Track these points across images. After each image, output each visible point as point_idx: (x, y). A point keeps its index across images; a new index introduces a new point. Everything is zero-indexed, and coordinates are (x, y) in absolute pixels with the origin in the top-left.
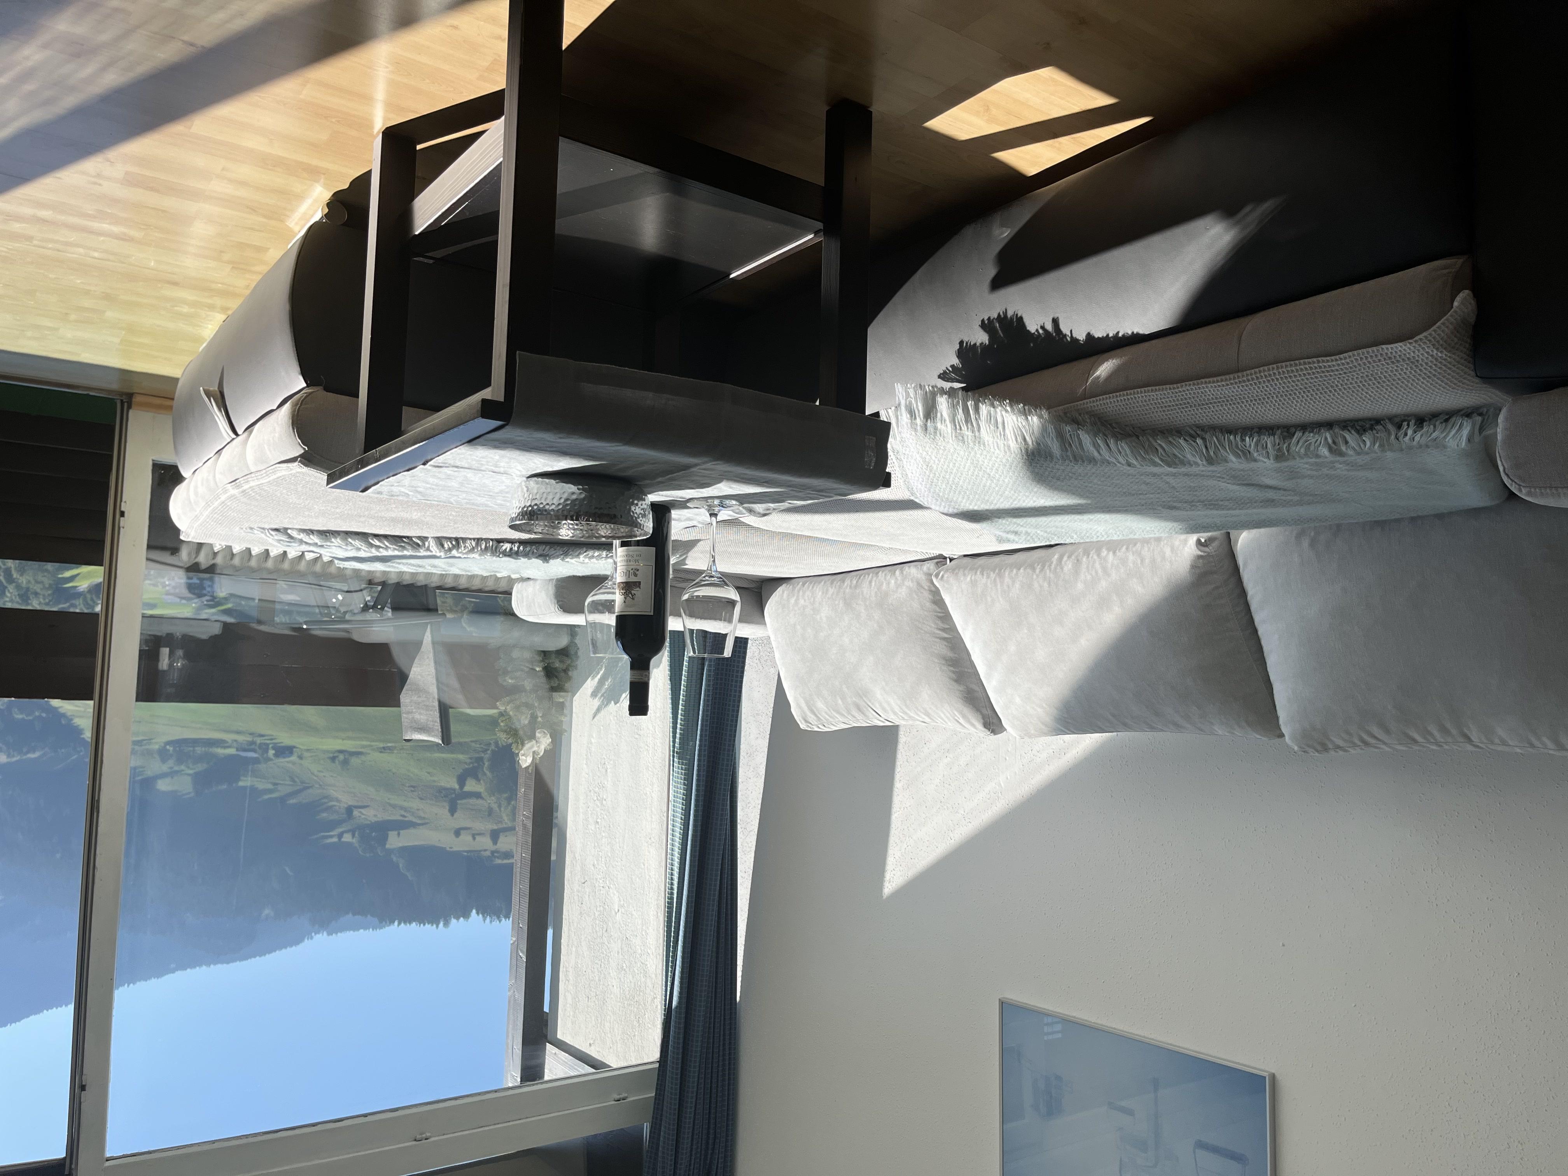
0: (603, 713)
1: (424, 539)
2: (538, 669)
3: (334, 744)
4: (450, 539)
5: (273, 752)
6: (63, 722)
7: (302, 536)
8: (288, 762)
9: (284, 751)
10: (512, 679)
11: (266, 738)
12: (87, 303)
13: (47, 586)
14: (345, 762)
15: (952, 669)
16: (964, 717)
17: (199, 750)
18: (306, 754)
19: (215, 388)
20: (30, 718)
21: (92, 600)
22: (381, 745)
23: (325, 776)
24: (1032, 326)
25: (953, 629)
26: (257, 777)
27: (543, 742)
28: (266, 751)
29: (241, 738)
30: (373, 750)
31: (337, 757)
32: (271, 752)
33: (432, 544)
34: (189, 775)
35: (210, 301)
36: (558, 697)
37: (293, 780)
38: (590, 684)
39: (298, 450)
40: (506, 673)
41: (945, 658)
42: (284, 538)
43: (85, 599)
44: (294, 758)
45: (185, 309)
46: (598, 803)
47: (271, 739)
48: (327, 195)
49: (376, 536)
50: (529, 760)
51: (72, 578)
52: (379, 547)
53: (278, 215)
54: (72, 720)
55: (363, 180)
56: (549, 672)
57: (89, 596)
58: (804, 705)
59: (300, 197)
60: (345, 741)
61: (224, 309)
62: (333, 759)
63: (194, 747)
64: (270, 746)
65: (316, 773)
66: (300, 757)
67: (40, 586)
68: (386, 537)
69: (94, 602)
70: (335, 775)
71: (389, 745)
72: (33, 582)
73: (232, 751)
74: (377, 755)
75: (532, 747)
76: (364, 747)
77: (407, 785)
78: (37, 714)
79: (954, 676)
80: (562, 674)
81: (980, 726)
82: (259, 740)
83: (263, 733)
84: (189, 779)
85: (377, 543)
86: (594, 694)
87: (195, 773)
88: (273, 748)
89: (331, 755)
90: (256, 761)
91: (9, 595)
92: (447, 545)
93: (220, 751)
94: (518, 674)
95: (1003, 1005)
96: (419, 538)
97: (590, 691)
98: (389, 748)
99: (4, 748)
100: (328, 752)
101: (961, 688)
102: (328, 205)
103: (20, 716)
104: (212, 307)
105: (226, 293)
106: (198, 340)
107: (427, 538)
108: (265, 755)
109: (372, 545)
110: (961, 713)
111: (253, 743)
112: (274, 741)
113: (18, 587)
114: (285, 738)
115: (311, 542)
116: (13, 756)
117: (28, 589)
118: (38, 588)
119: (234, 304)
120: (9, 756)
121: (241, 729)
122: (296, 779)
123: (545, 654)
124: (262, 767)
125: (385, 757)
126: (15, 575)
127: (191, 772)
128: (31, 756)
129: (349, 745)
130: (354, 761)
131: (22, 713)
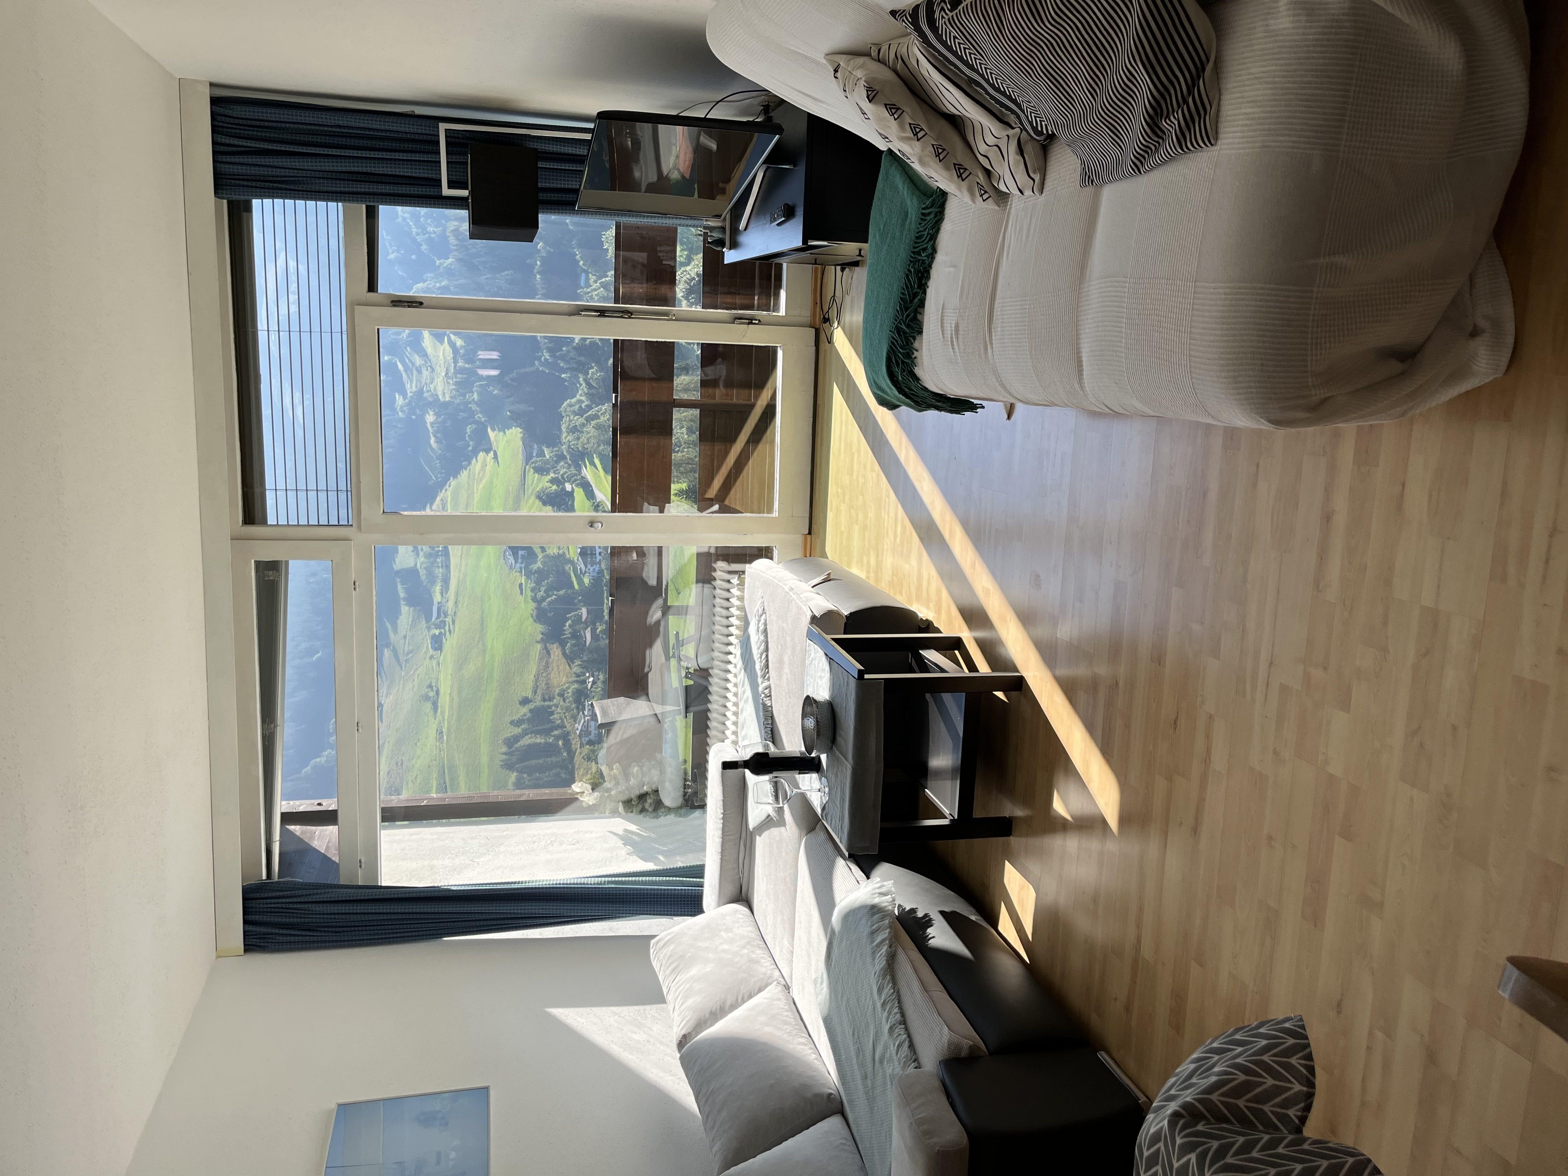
0: (615, 837)
1: (768, 679)
2: (645, 787)
3: (445, 688)
4: (770, 692)
5: (437, 634)
6: (464, 463)
7: (763, 621)
8: (427, 647)
9: (437, 643)
10: (637, 771)
11: (451, 626)
12: (861, 517)
13: (586, 446)
14: (427, 698)
15: (718, 1008)
16: (688, 1021)
17: (439, 572)
18: (434, 663)
19: (832, 577)
20: (467, 438)
21: (576, 480)
22: (444, 730)
23: (414, 680)
24: (929, 930)
25: (744, 1001)
26: (412, 621)
27: (589, 798)
28: (437, 627)
29: (450, 604)
30: (440, 723)
31: (432, 690)
32: (437, 632)
33: (766, 684)
34: (416, 565)
35: (872, 571)
36: (621, 808)
37: (409, 652)
38: (633, 828)
39: (818, 614)
40: (641, 767)
41: (725, 1002)
42: (760, 612)
43: (575, 475)
44: (431, 652)
45: (865, 560)
46: (549, 842)
47: (450, 631)
48: (930, 619)
49: (767, 656)
50: (578, 790)
51: (593, 464)
52: (761, 658)
53: (918, 598)
54: (466, 469)
55: (939, 631)
56: (642, 797)
57: (579, 477)
58: (669, 937)
59: (928, 608)
60: (448, 695)
61: (868, 577)
62: (430, 686)
63: (442, 567)
64: (443, 631)
65: (418, 672)
66: (431, 657)
67: (586, 441)
68: (767, 661)
69: (573, 482)
70: (415, 689)
71: (445, 737)
72: (588, 436)
73: (437, 598)
74: (434, 727)
75: (588, 791)
76: (443, 713)
77: (404, 758)
78: (471, 443)
79: (714, 1009)
80: (640, 806)
81: (683, 1032)
82: (449, 620)
83: (456, 623)
84: (412, 565)
85: (764, 656)
86: (626, 830)
87: (417, 569)
88: (440, 633)
89: (433, 684)
90: (428, 619)
91: (575, 418)
92: (767, 691)
93: (438, 588)
94: (640, 775)
95: (487, 1089)
96: (769, 677)
97: (628, 828)
98: (441, 738)
99: (440, 420)
100: (437, 680)
101: (707, 1016)
102: (927, 620)
103: (468, 430)
104: (868, 572)
105: (877, 580)
106: (849, 565)
107: (769, 681)
108: (433, 627)
109: (761, 655)
110: (690, 1019)
111: (446, 615)
112: (448, 633)
113: (583, 425)
114: (449, 643)
115: (760, 625)
116: (432, 427)
117: (582, 432)
118: (584, 439)
119: (872, 582)
120: (432, 423)
121: (460, 605)
122: (410, 655)
123: (657, 791)
124: (423, 624)
125: (432, 733)
126: (593, 423)
127: (418, 566)
128: (432, 440)
129: (444, 700)
130: (429, 706)
131: (471, 432)
